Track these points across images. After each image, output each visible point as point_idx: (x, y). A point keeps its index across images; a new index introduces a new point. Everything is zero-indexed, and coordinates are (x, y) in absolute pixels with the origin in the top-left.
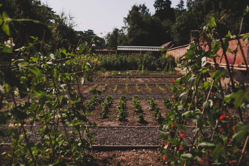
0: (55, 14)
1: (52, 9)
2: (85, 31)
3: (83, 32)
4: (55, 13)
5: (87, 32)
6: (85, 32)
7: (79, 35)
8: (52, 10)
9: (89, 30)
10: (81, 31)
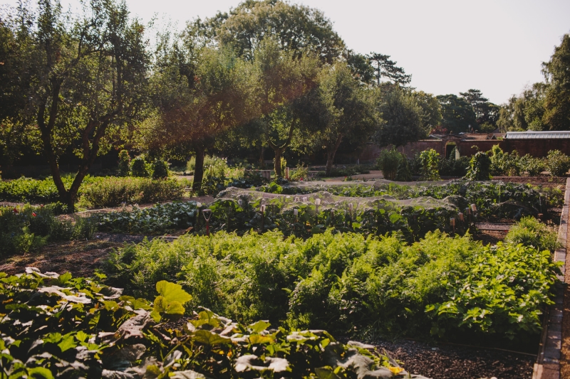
0: (394, 66)
1: (388, 57)
2: (461, 94)
3: (456, 96)
4: (395, 64)
5: (465, 95)
6: (462, 96)
7: (448, 102)
8: (388, 60)
9: (471, 91)
10: (453, 95)
